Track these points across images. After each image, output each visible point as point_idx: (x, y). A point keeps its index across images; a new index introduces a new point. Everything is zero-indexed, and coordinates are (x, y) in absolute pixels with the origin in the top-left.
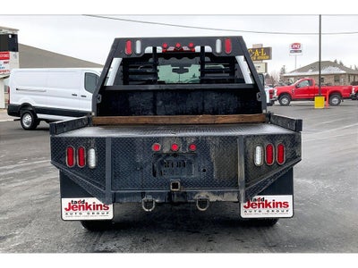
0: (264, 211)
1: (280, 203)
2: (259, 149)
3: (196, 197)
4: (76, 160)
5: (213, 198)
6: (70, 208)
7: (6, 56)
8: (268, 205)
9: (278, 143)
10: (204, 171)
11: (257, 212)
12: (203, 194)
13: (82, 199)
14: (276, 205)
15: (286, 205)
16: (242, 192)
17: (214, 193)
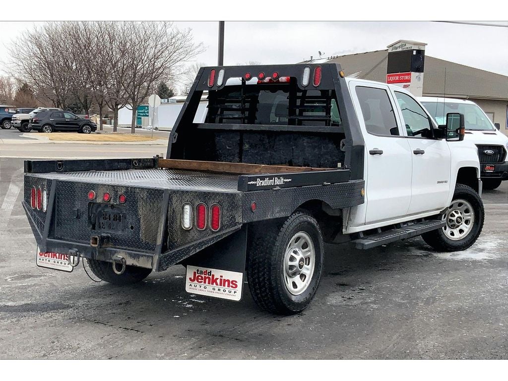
0: (210, 287)
1: (228, 281)
2: (187, 208)
3: (114, 257)
4: (36, 202)
5: (130, 262)
7: (407, 77)
8: (214, 281)
9: (212, 203)
10: (132, 228)
11: (202, 288)
12: (120, 255)
14: (223, 282)
15: (233, 284)
16: (156, 258)
17: (131, 255)
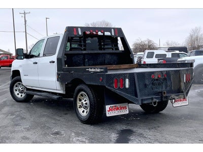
4: (119, 85)
6: (110, 110)
10: (169, 86)
13: (115, 105)
16: (185, 94)
